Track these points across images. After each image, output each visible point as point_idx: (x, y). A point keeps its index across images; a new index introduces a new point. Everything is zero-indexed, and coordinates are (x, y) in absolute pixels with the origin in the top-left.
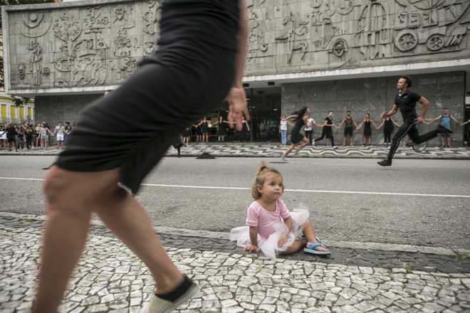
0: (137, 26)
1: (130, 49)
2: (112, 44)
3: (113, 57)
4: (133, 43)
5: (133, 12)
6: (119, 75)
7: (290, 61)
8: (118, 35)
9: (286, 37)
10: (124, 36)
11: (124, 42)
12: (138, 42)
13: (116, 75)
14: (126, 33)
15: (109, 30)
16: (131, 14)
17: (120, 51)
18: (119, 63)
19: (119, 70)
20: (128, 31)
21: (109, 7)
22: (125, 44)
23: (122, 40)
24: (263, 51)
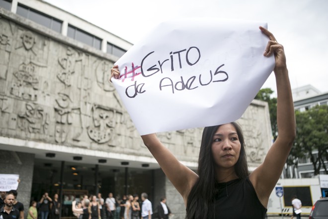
0: (49, 68)
1: (36, 92)
2: (10, 76)
3: (8, 94)
4: (41, 86)
5: (46, 48)
6: (13, 124)
7: (185, 152)
8: (21, 68)
9: (183, 131)
10: (31, 73)
11: (31, 81)
12: (49, 88)
13: (8, 123)
14: (33, 70)
15: (7, 55)
16: (43, 49)
17: (22, 90)
18: (16, 106)
19: (15, 117)
20: (37, 69)
21: (13, 26)
22: (30, 83)
23: (27, 77)
24: (169, 139)
